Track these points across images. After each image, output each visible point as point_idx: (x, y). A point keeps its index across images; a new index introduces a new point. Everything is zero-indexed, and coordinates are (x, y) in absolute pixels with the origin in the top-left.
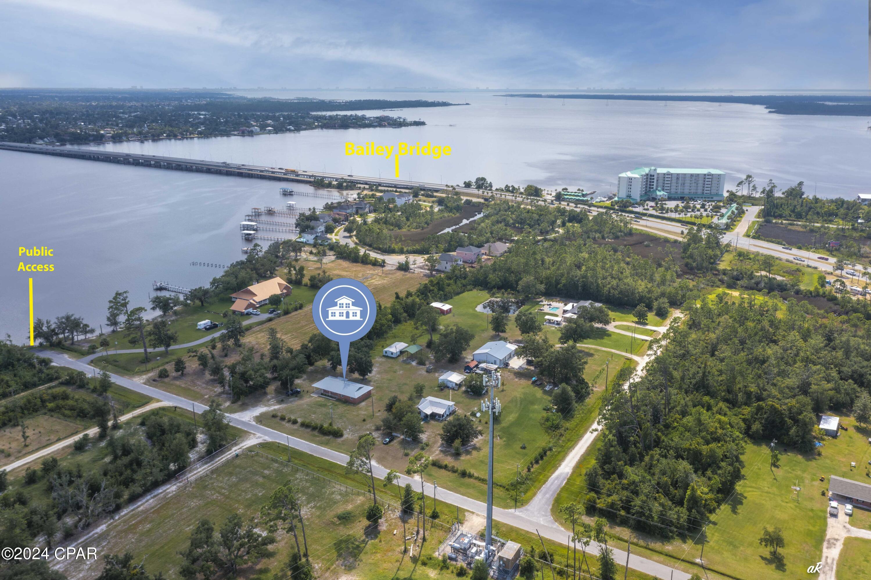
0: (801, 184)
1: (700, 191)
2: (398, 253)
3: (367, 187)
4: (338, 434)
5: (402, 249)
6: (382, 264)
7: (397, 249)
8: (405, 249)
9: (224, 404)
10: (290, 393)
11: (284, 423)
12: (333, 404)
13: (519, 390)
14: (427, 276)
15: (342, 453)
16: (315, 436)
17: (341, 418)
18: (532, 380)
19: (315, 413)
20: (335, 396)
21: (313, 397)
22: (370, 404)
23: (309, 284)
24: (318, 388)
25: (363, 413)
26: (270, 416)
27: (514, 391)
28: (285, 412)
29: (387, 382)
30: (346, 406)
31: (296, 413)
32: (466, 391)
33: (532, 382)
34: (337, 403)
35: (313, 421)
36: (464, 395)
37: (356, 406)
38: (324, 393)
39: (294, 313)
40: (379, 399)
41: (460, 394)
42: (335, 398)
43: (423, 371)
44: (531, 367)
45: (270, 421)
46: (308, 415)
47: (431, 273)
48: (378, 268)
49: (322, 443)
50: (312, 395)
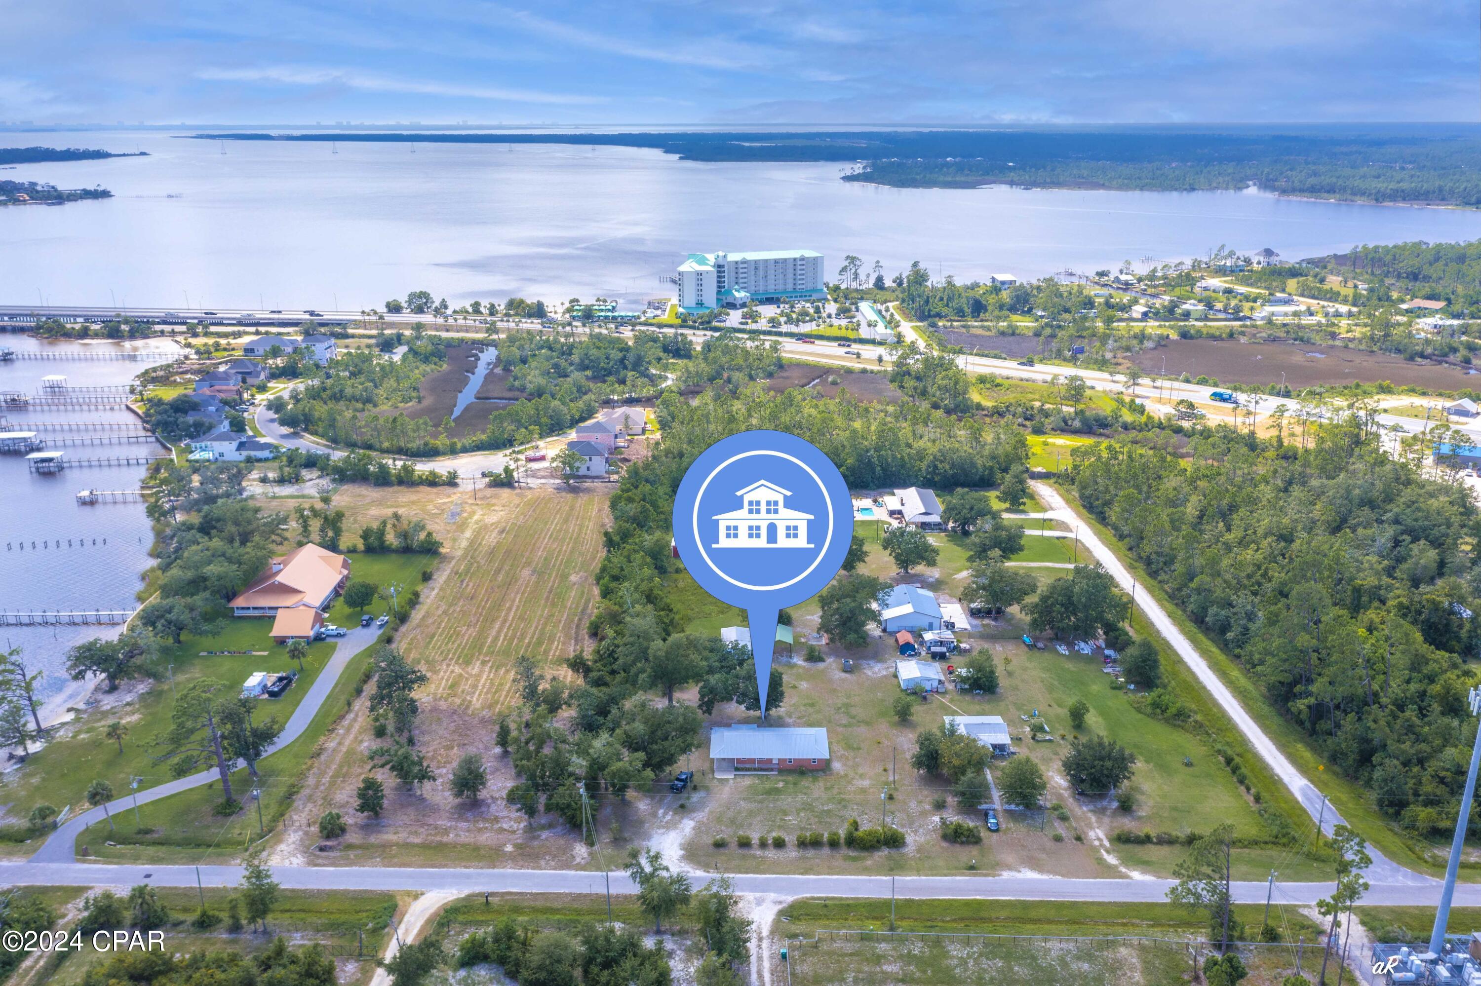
0: (916, 264)
1: (790, 287)
2: (444, 454)
3: (183, 328)
4: (894, 841)
5: (453, 445)
6: (452, 481)
7: (441, 448)
8: (459, 446)
9: (574, 853)
10: (680, 784)
11: (759, 853)
12: (787, 783)
13: (1028, 665)
14: (564, 490)
15: (953, 875)
16: (854, 859)
17: (845, 807)
18: (1024, 642)
19: (785, 813)
20: (769, 766)
21: (727, 780)
22: (850, 763)
23: (361, 546)
24: (724, 759)
25: (866, 783)
26: (712, 848)
27: (1025, 669)
28: (723, 828)
29: (811, 710)
30: (815, 779)
31: (751, 824)
32: (963, 691)
33: (1028, 646)
34: (790, 778)
35: (811, 830)
36: (968, 698)
37: (831, 774)
38: (740, 766)
39: (417, 615)
40: (849, 747)
41: (960, 698)
42: (772, 770)
43: (837, 672)
44: (986, 621)
45: (723, 858)
46: (778, 820)
47: (567, 483)
48: (449, 490)
49: (891, 870)
50: (718, 776)
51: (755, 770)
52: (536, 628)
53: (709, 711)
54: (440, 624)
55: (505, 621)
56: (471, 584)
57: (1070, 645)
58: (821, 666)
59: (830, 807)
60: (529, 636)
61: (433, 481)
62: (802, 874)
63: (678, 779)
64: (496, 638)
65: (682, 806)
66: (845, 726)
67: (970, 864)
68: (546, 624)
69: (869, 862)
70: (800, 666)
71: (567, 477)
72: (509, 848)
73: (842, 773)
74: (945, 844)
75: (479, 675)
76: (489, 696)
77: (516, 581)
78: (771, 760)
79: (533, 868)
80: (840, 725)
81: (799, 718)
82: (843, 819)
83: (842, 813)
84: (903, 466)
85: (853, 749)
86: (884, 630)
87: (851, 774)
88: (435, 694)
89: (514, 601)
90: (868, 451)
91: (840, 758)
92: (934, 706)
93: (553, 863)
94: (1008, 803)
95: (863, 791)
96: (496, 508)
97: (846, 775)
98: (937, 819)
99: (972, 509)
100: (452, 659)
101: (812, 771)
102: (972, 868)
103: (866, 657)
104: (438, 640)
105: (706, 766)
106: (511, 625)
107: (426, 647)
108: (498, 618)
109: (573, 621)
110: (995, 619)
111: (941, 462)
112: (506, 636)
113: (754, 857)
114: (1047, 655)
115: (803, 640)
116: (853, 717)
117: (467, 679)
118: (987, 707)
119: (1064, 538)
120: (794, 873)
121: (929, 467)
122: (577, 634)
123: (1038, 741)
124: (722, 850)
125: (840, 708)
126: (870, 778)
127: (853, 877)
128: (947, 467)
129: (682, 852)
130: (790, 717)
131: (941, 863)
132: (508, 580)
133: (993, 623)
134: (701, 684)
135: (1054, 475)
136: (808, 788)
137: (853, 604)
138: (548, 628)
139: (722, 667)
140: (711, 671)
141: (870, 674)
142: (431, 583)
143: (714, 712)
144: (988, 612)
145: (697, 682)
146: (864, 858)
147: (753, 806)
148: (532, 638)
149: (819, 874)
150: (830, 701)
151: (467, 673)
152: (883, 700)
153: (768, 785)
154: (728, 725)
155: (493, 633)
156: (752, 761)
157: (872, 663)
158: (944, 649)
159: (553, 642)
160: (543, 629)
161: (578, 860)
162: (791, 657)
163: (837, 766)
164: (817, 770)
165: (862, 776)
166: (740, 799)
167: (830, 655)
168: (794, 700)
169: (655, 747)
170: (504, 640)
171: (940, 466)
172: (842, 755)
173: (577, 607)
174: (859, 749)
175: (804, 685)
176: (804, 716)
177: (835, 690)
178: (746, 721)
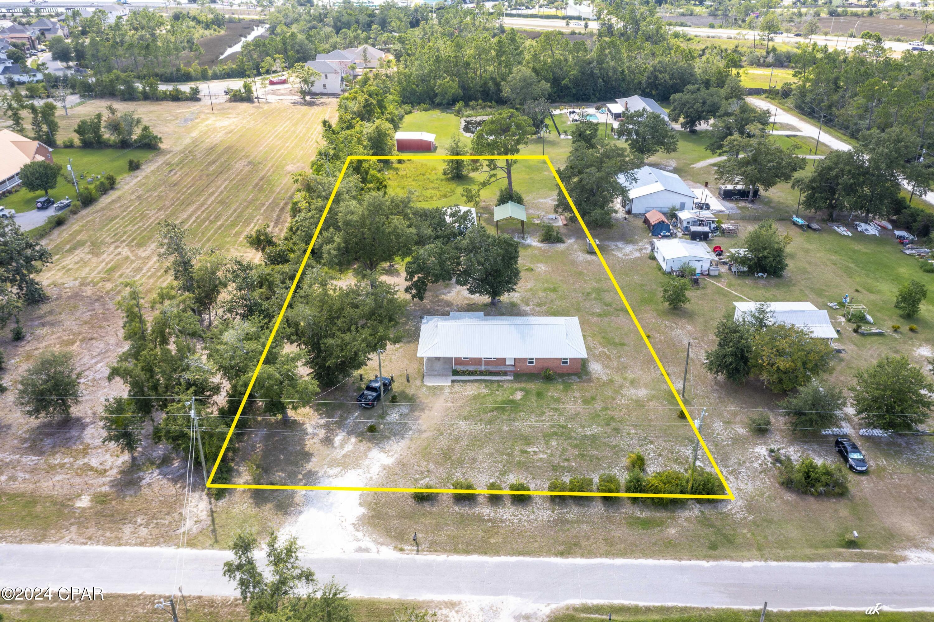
4: (709, 492)
9: (184, 511)
10: (371, 395)
11: (487, 511)
12: (527, 392)
13: (807, 246)
14: (301, 104)
15: (822, 558)
16: (646, 524)
17: (617, 430)
18: (795, 224)
19: (528, 441)
20: (501, 368)
21: (441, 388)
22: (614, 364)
23: (77, 141)
24: (438, 359)
25: (642, 393)
26: (411, 501)
27: (807, 251)
28: (432, 466)
29: (553, 296)
30: (567, 387)
31: (474, 460)
32: (741, 274)
33: (801, 226)
34: (532, 386)
35: (569, 470)
36: (749, 282)
37: (590, 380)
38: (460, 368)
39: (105, 201)
40: (609, 342)
41: (739, 282)
42: (505, 373)
43: (580, 253)
44: (742, 204)
45: (428, 521)
46: (517, 453)
47: (304, 98)
48: (190, 104)
49: (713, 547)
50: (430, 382)
51: (481, 373)
52: (235, 211)
53: (420, 295)
54: (128, 207)
55: (202, 205)
56: (179, 173)
57: (850, 226)
58: (560, 247)
59: (595, 430)
60: (224, 218)
61: (176, 97)
62: (561, 554)
63: (369, 388)
64: (187, 219)
65: (372, 429)
66: (600, 315)
67: (848, 537)
68: (247, 207)
69: (672, 531)
70: (536, 248)
71: (304, 93)
72: (84, 502)
73: (605, 378)
74: (789, 497)
75: (148, 258)
76: (152, 281)
77: (229, 169)
78: (504, 359)
79: (107, 543)
80: (593, 314)
81: (539, 305)
82: (617, 451)
83: (613, 441)
84: (623, 80)
85: (615, 345)
86: (629, 212)
87: (618, 379)
88: (86, 278)
89: (218, 187)
90: (590, 63)
91: (599, 357)
92: (708, 291)
93: (144, 531)
94: (869, 425)
95: (639, 404)
96: (231, 116)
97: (611, 382)
98: (762, 450)
99: (704, 103)
100: (124, 241)
101: (562, 375)
102: (852, 544)
103: (613, 239)
104: (118, 223)
105: (412, 369)
106: (207, 209)
107: (101, 229)
108: (196, 201)
109: (278, 204)
110: (752, 202)
111: (661, 72)
112: (197, 218)
113: (480, 519)
114: (826, 237)
115: (536, 222)
116: (609, 305)
117: (132, 262)
118: (777, 292)
119: (795, 136)
120: (549, 553)
121: (649, 78)
122: (279, 217)
123: (863, 335)
124: (427, 507)
125: (589, 294)
126: (646, 386)
127: (650, 562)
128: (667, 77)
129: (362, 511)
130: (527, 304)
131: (794, 533)
132: (220, 170)
133: (750, 206)
134: (408, 259)
135: (765, 91)
136: (558, 400)
137: (598, 174)
138: (249, 210)
139: (437, 237)
140: (421, 241)
141: (620, 255)
142: (137, 173)
143: (428, 295)
144: (742, 195)
145: (404, 256)
146: (661, 523)
147: (479, 428)
148: (227, 220)
149: (591, 554)
150: (576, 286)
151: (136, 255)
152: (642, 285)
153: (500, 396)
154: (445, 314)
155: (185, 215)
156: (477, 361)
157: (620, 244)
158: (706, 229)
159: (249, 224)
160: (242, 212)
161: (189, 524)
162: (523, 238)
163: (595, 368)
164: (569, 375)
165: (633, 382)
166: (459, 417)
167: (569, 236)
168: (531, 284)
169: (330, 341)
170: (194, 222)
171: (660, 76)
172: (601, 354)
173: (286, 192)
174: (622, 344)
175: (541, 268)
176: (544, 304)
177: (580, 273)
178: (471, 308)
